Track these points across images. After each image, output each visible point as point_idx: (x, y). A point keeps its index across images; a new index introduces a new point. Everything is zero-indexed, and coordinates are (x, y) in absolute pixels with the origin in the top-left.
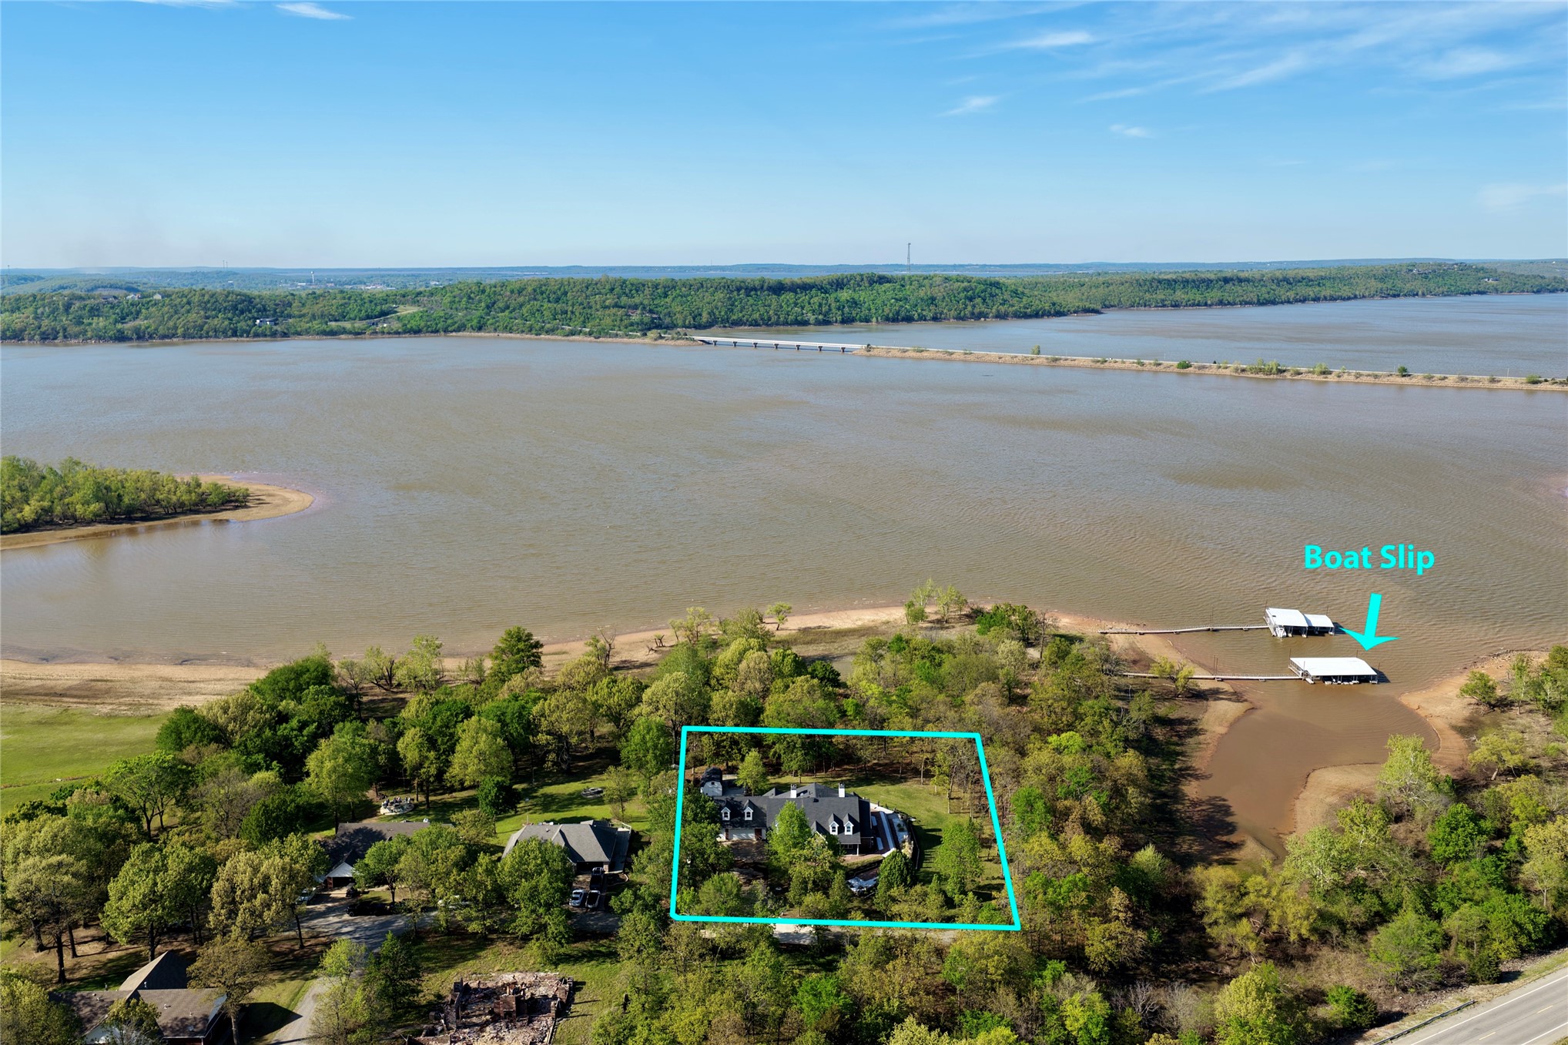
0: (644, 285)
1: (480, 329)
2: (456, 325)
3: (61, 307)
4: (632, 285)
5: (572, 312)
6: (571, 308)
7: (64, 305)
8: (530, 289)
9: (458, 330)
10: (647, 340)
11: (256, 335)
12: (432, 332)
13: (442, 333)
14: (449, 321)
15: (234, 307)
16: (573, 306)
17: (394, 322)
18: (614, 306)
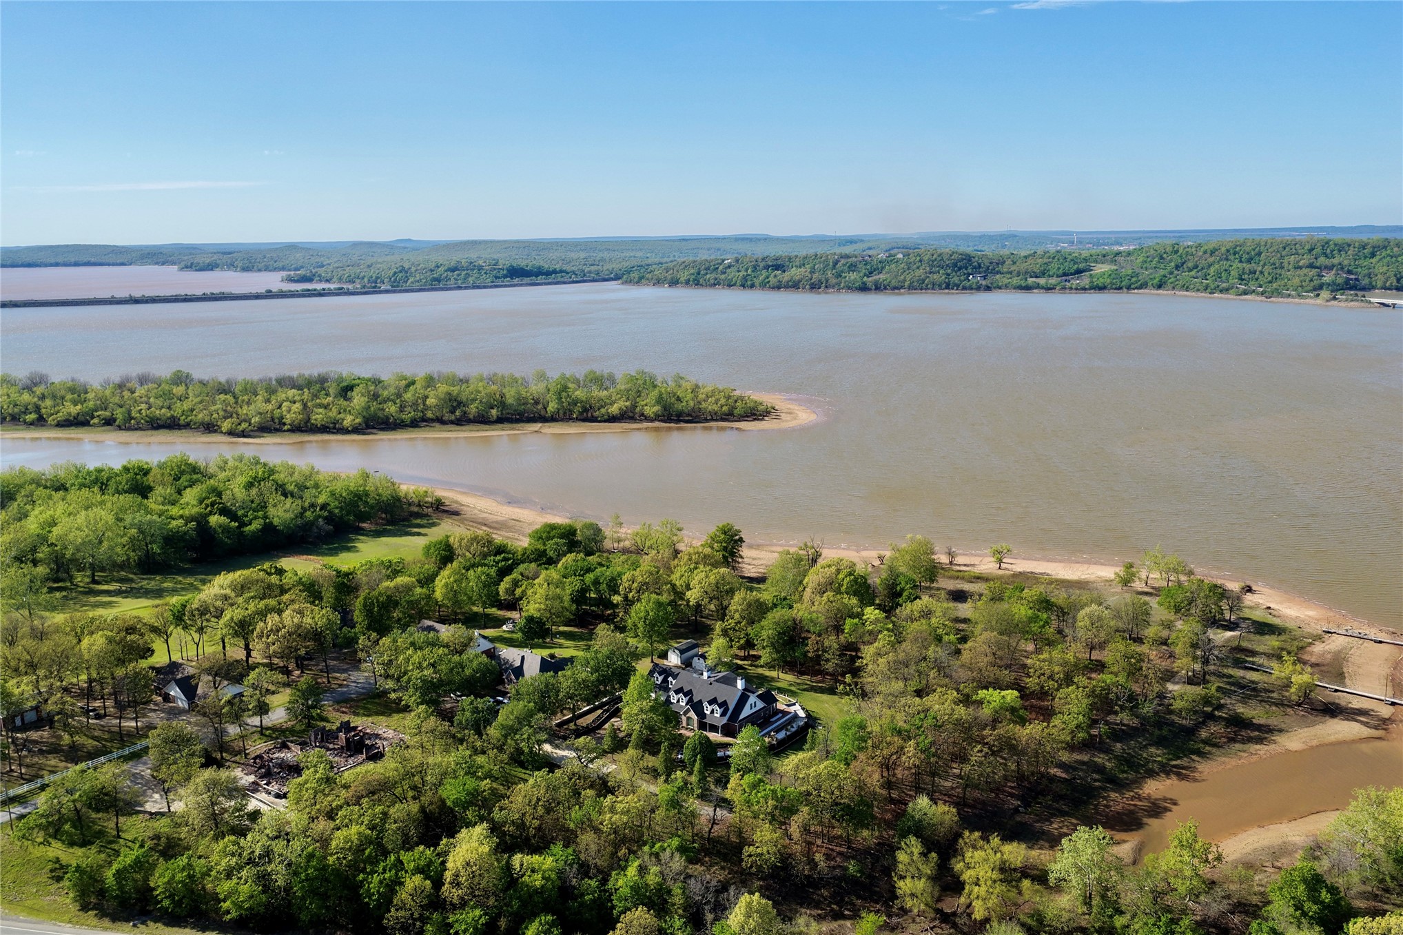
0: (1349, 245)
1: (1160, 287)
2: (1139, 283)
4: (1336, 245)
5: (1261, 272)
6: (1260, 268)
7: (833, 262)
8: (1223, 249)
9: (1140, 288)
10: (1319, 301)
11: (964, 288)
12: (1116, 289)
13: (1125, 290)
14: (1133, 279)
15: (955, 265)
16: (1263, 266)
17: (1085, 281)
18: (1307, 267)
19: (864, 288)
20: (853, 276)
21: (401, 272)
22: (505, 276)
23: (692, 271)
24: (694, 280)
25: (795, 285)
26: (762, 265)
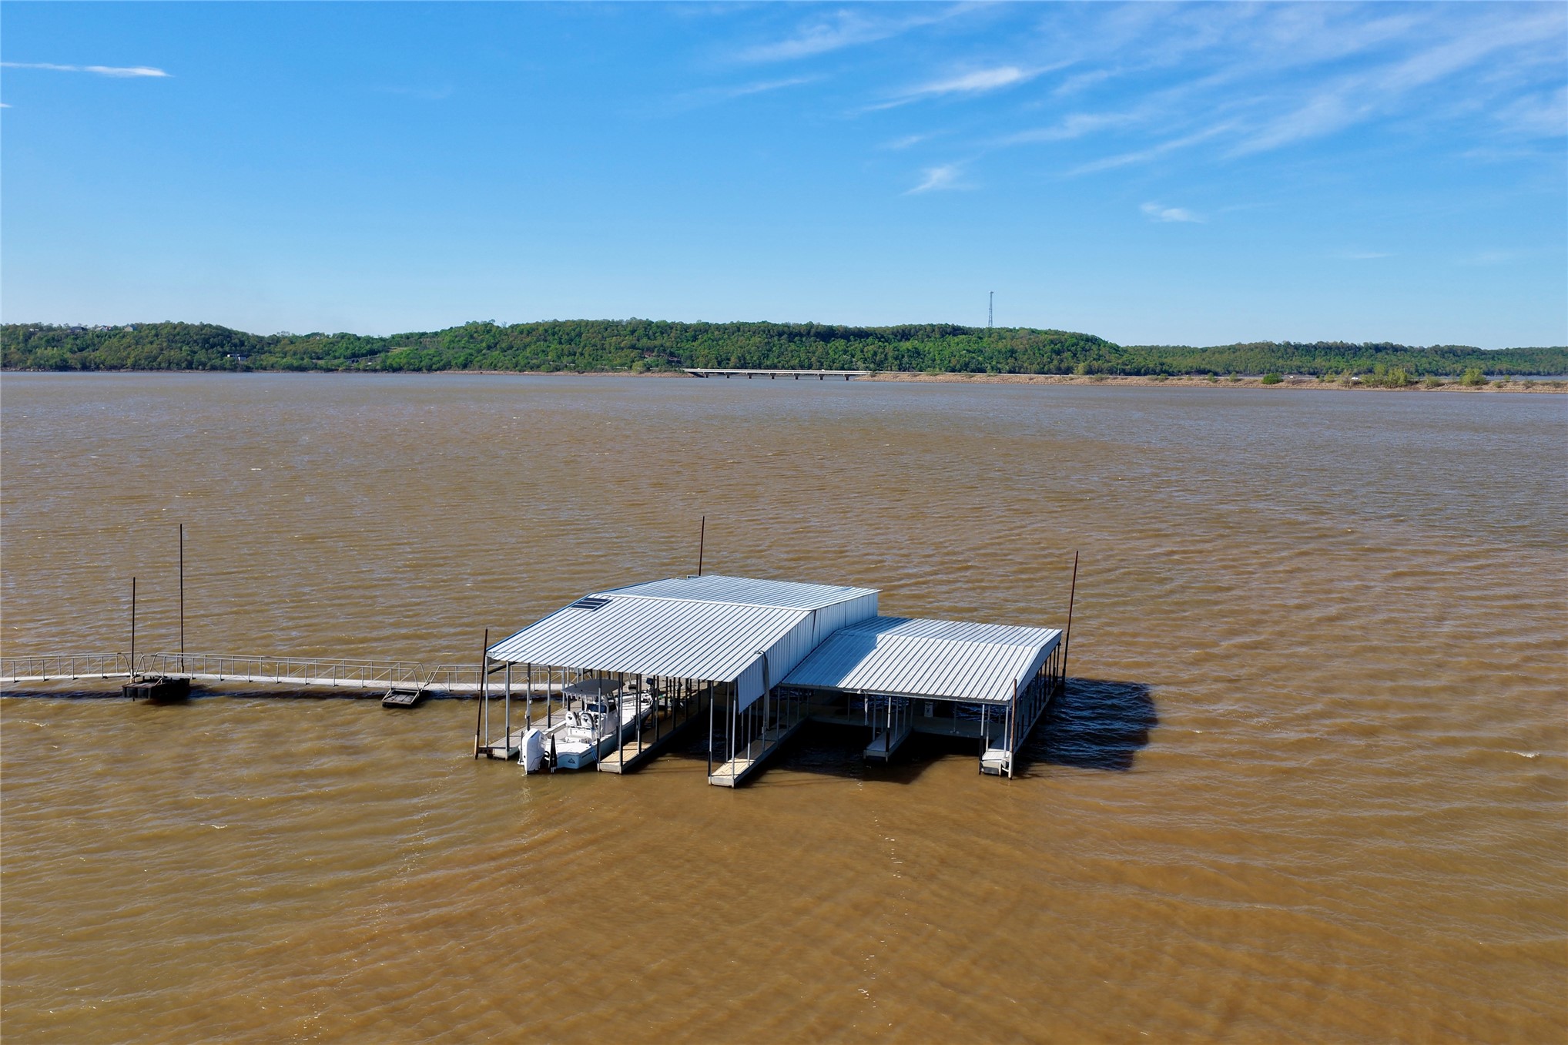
0: (671, 328)
1: (465, 366)
2: (441, 363)
3: (21, 337)
4: (658, 327)
5: (582, 354)
6: (580, 350)
7: (24, 335)
8: (541, 329)
9: (442, 369)
10: (631, 373)
11: (214, 368)
12: (414, 370)
13: (424, 370)
15: (206, 341)
16: (583, 348)
17: (379, 360)
18: (629, 348)
20: (51, 352)
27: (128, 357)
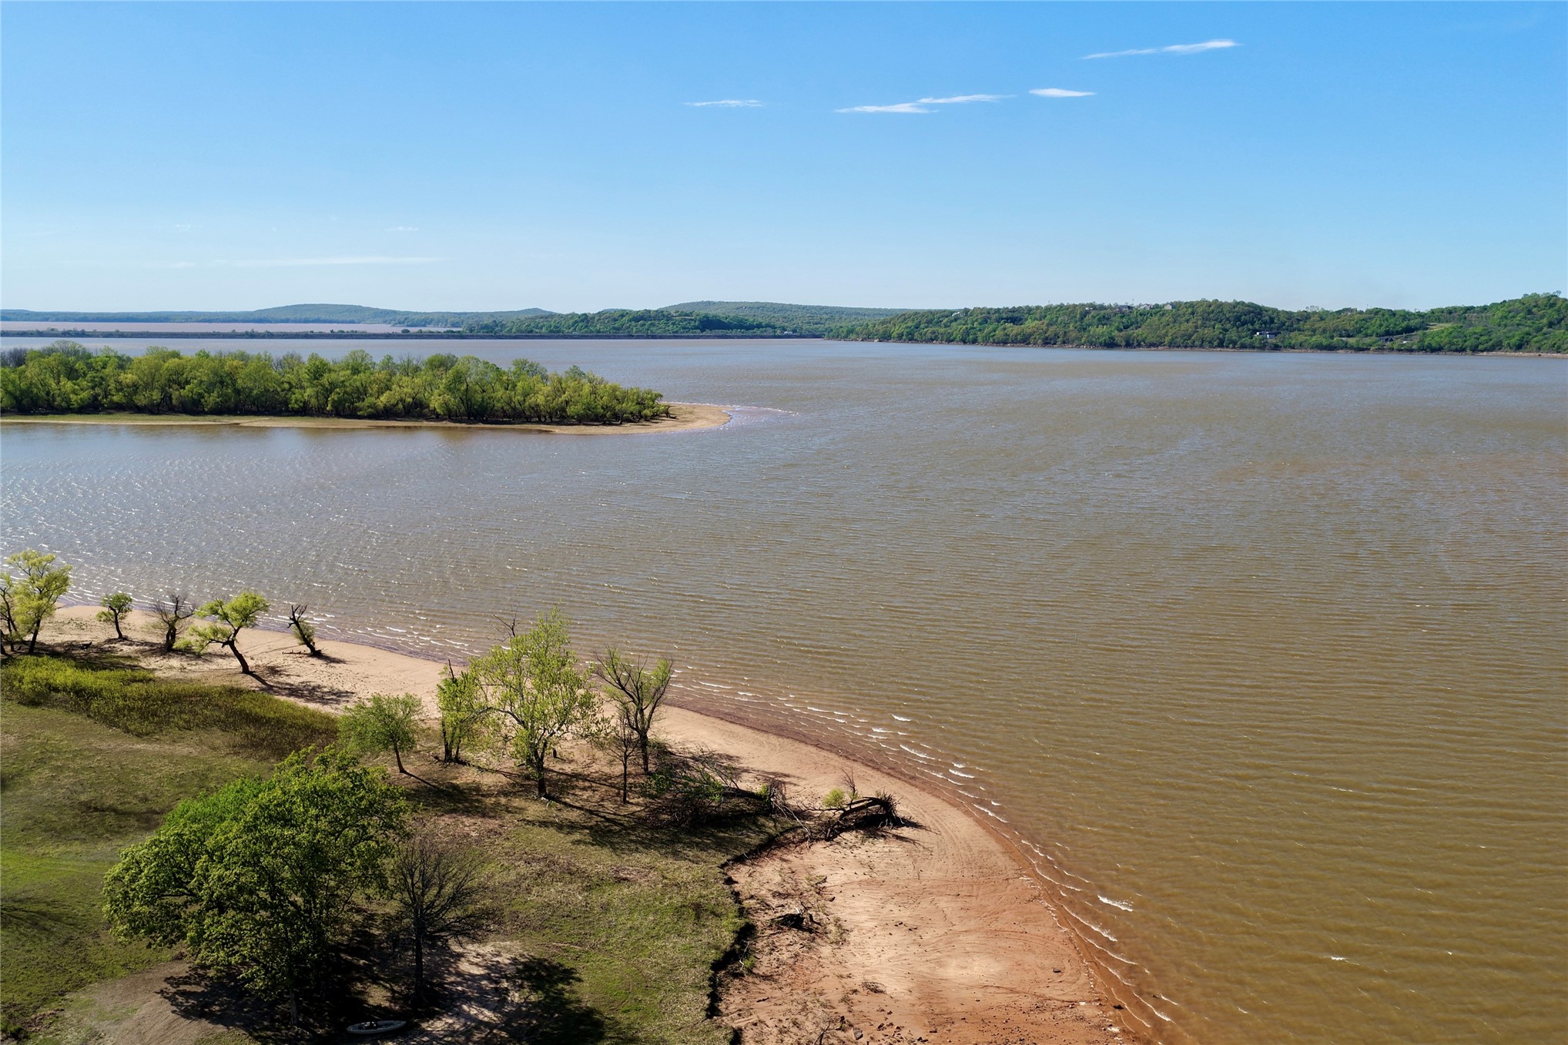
1: (1519, 347)
2: (1490, 343)
3: (1078, 316)
9: (1490, 349)
11: (1243, 347)
12: (1456, 350)
13: (1468, 351)
14: (1483, 338)
15: (1238, 318)
17: (1415, 339)
19: (1111, 345)
20: (1101, 330)
21: (582, 321)
22: (696, 328)
23: (910, 324)
24: (909, 334)
25: (1025, 340)
26: (994, 317)
27: (1166, 335)
